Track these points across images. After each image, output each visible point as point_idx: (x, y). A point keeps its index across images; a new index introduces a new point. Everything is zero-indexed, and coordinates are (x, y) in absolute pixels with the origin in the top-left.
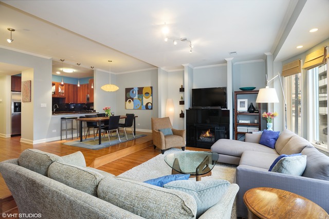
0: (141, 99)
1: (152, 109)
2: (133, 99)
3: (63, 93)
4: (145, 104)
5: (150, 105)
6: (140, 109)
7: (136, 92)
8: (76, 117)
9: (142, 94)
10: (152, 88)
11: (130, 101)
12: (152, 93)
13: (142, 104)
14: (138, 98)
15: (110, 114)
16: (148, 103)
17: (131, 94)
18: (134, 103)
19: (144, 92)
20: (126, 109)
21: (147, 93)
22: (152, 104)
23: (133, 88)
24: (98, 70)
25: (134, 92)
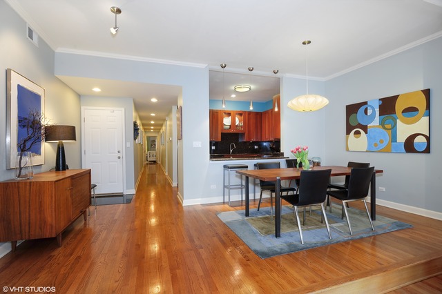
0: (389, 126)
1: (428, 151)
2: (365, 128)
3: (242, 127)
4: (402, 138)
5: (420, 140)
6: (386, 150)
7: (374, 109)
8: (247, 165)
9: (393, 112)
10: (427, 93)
11: (357, 133)
12: (428, 107)
13: (394, 138)
14: (382, 123)
15: (307, 162)
16: (414, 136)
17: (360, 117)
18: (369, 138)
19: (400, 106)
20: (348, 150)
21: (411, 110)
22: (428, 139)
23: (366, 103)
24: (288, 75)
25: (370, 112)
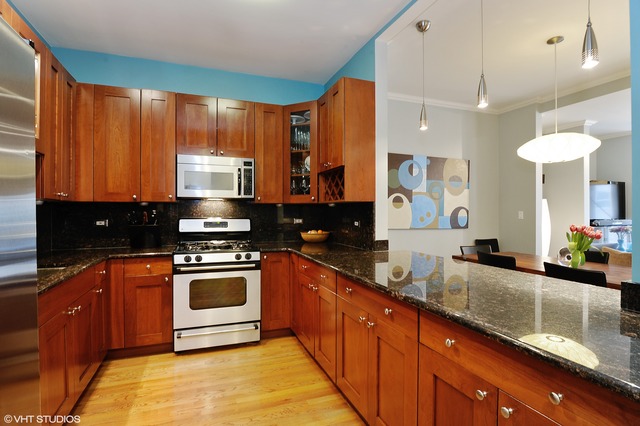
0: (436, 195)
1: (466, 227)
2: (409, 194)
4: (448, 212)
5: (462, 214)
6: (433, 227)
7: (421, 168)
9: (441, 178)
11: (398, 200)
13: (441, 212)
14: (430, 190)
16: (458, 210)
17: (402, 176)
18: (414, 209)
19: (448, 171)
21: (455, 179)
22: (468, 212)
23: (410, 157)
25: (415, 171)
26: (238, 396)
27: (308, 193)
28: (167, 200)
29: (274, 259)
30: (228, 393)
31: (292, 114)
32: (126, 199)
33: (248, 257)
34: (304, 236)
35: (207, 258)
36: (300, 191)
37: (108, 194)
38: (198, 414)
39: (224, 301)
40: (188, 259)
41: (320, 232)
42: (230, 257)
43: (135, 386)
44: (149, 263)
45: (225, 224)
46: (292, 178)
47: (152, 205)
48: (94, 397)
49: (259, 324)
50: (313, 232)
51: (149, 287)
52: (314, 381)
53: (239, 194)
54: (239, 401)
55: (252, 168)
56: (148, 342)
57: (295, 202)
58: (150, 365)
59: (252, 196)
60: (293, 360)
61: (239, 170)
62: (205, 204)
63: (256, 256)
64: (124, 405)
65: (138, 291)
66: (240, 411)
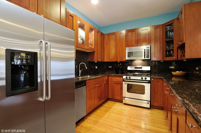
26: (134, 121)
27: (173, 56)
28: (123, 61)
29: (156, 80)
30: (131, 119)
31: (166, 26)
32: (114, 61)
33: (146, 79)
34: (173, 73)
35: (132, 78)
36: (171, 55)
37: (110, 60)
38: (121, 121)
39: (137, 92)
40: (127, 77)
41: (181, 72)
42: (140, 78)
43: (111, 108)
44: (117, 77)
45: (141, 68)
46: (166, 51)
47: (121, 62)
48: (102, 107)
49: (149, 102)
50: (177, 72)
51: (117, 84)
52: (164, 128)
53: (145, 58)
54: (133, 122)
55: (150, 49)
56: (117, 98)
57: (167, 60)
58: (116, 104)
59: (150, 58)
60: (159, 118)
61: (145, 50)
62: (136, 62)
63: (148, 79)
64: (107, 111)
65: (115, 84)
66: (132, 125)
